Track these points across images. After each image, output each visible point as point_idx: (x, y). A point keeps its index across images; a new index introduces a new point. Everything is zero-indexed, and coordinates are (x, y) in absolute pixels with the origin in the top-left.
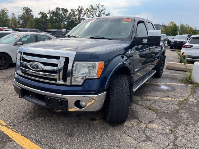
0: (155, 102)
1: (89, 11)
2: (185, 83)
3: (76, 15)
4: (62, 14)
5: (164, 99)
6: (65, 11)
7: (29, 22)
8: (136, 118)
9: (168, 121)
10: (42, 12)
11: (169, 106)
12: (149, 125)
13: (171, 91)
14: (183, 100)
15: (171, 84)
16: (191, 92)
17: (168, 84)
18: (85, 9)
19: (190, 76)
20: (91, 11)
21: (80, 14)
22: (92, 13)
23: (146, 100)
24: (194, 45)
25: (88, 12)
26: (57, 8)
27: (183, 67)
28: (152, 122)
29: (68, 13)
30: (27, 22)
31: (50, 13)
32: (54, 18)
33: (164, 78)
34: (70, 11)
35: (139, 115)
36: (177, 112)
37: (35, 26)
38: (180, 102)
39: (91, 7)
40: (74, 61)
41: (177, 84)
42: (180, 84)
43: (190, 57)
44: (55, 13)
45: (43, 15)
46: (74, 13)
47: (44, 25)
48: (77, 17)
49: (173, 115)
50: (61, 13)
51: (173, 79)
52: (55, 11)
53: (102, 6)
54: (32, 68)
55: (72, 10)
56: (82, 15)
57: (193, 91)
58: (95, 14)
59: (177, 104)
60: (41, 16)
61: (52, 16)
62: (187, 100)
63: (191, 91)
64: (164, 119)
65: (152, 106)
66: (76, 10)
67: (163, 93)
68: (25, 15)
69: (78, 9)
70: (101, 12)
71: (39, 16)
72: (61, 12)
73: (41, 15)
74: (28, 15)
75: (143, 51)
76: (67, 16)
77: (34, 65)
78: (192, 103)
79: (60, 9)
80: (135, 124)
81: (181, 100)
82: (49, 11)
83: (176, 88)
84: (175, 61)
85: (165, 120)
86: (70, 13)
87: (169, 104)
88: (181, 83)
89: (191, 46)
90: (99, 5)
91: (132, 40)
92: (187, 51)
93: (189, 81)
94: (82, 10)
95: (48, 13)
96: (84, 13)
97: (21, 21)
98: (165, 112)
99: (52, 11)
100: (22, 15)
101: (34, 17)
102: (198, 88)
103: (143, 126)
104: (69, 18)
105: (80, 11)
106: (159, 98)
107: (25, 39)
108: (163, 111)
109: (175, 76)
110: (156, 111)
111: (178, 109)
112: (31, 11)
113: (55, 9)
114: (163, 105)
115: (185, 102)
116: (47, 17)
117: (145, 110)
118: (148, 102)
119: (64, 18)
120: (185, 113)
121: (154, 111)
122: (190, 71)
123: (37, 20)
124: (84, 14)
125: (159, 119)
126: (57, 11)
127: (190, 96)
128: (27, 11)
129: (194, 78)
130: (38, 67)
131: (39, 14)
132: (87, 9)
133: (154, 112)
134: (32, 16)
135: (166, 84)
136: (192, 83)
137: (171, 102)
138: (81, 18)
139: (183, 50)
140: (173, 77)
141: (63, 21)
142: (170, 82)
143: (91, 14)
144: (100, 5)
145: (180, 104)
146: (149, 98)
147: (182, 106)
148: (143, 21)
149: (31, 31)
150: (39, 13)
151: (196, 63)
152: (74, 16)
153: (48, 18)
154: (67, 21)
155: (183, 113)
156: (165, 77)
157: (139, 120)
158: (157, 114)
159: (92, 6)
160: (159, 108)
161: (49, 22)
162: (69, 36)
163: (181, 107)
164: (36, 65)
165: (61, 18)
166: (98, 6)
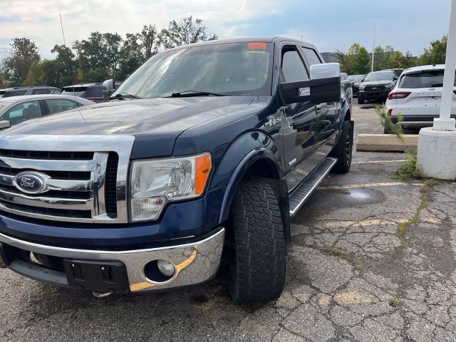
0: (344, 233)
1: (168, 35)
2: (404, 180)
3: (140, 47)
4: (108, 47)
5: (364, 224)
6: (114, 39)
7: (30, 72)
8: (305, 281)
9: (382, 280)
10: (60, 45)
11: (378, 240)
12: (338, 297)
13: (377, 202)
14: (407, 221)
15: (374, 185)
16: (421, 201)
17: (367, 185)
18: (159, 31)
19: (414, 163)
20: (173, 34)
21: (148, 42)
22: (176, 39)
23: (323, 231)
24: (413, 91)
25: (168, 37)
26: (94, 34)
27: (395, 143)
28: (344, 287)
29: (122, 44)
30: (27, 72)
31: (77, 46)
32: (90, 57)
33: (355, 173)
34: (124, 38)
35: (310, 274)
36: (399, 252)
37: (45, 79)
38: (401, 229)
39: (172, 26)
40: (131, 160)
41: (387, 184)
42: (395, 184)
43: (407, 118)
44: (92, 46)
45: (64, 53)
46: (134, 42)
47: (66, 75)
48: (144, 50)
49: (391, 262)
50: (105, 45)
51: (377, 173)
52: (89, 41)
53: (198, 21)
54: (23, 187)
55: (129, 35)
56: (154, 45)
57: (427, 197)
58: (184, 40)
59: (394, 232)
60: (59, 56)
61: (85, 54)
62: (416, 220)
63: (421, 198)
64: (371, 275)
65: (338, 245)
66: (138, 34)
67: (359, 211)
68: (20, 55)
69: (144, 33)
70: (198, 34)
71: (54, 56)
72: (104, 42)
73: (56, 54)
74: (26, 55)
75: (302, 114)
76: (119, 50)
77: (28, 181)
78: (428, 226)
79: (100, 35)
80: (304, 297)
81: (402, 221)
82: (77, 43)
83: (387, 194)
84: (375, 129)
85: (375, 277)
86: (126, 43)
87: (377, 236)
88: (396, 180)
89: (407, 94)
90: (190, 19)
91: (274, 93)
92: (400, 106)
93: (412, 174)
94: (152, 33)
95: (73, 48)
96: (158, 40)
97: (12, 72)
98: (371, 258)
99: (84, 41)
100: (12, 57)
101: (42, 59)
102: (435, 188)
103: (324, 301)
104: (124, 53)
105: (149, 36)
106: (351, 223)
107: (19, 113)
108: (366, 255)
109: (380, 164)
110: (351, 258)
111: (400, 245)
112: (33, 47)
113: (90, 37)
114: (365, 241)
115: (413, 225)
116: (73, 56)
117: (322, 257)
118: (327, 236)
119: (113, 55)
120: (417, 254)
121: (344, 257)
122: (413, 150)
123: (49, 65)
124: (158, 43)
125: (361, 276)
126: (93, 41)
127: (423, 211)
128: (24, 46)
129: (424, 166)
130: (37, 185)
131: (52, 51)
132: (164, 31)
133: (345, 262)
134: (37, 57)
135: (363, 188)
136: (420, 178)
137: (380, 231)
138: (152, 51)
139: (389, 104)
140: (376, 167)
141: (112, 62)
142: (371, 181)
143: (175, 41)
144: (194, 21)
145: (402, 231)
146: (328, 225)
147: (407, 238)
148: (295, 46)
149: (34, 93)
150: (53, 48)
151: (423, 130)
152: (135, 49)
153: (74, 59)
154: (120, 62)
155: (411, 253)
156: (359, 170)
157: (312, 287)
158: (353, 265)
159: (175, 23)
160: (355, 249)
161: (77, 67)
162: (119, 97)
163: (406, 240)
164: (33, 179)
165: (105, 56)
166: (187, 21)
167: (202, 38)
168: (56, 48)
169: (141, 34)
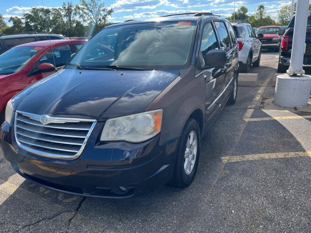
167: (104, 10)
168: (11, 18)
169: (62, 8)
